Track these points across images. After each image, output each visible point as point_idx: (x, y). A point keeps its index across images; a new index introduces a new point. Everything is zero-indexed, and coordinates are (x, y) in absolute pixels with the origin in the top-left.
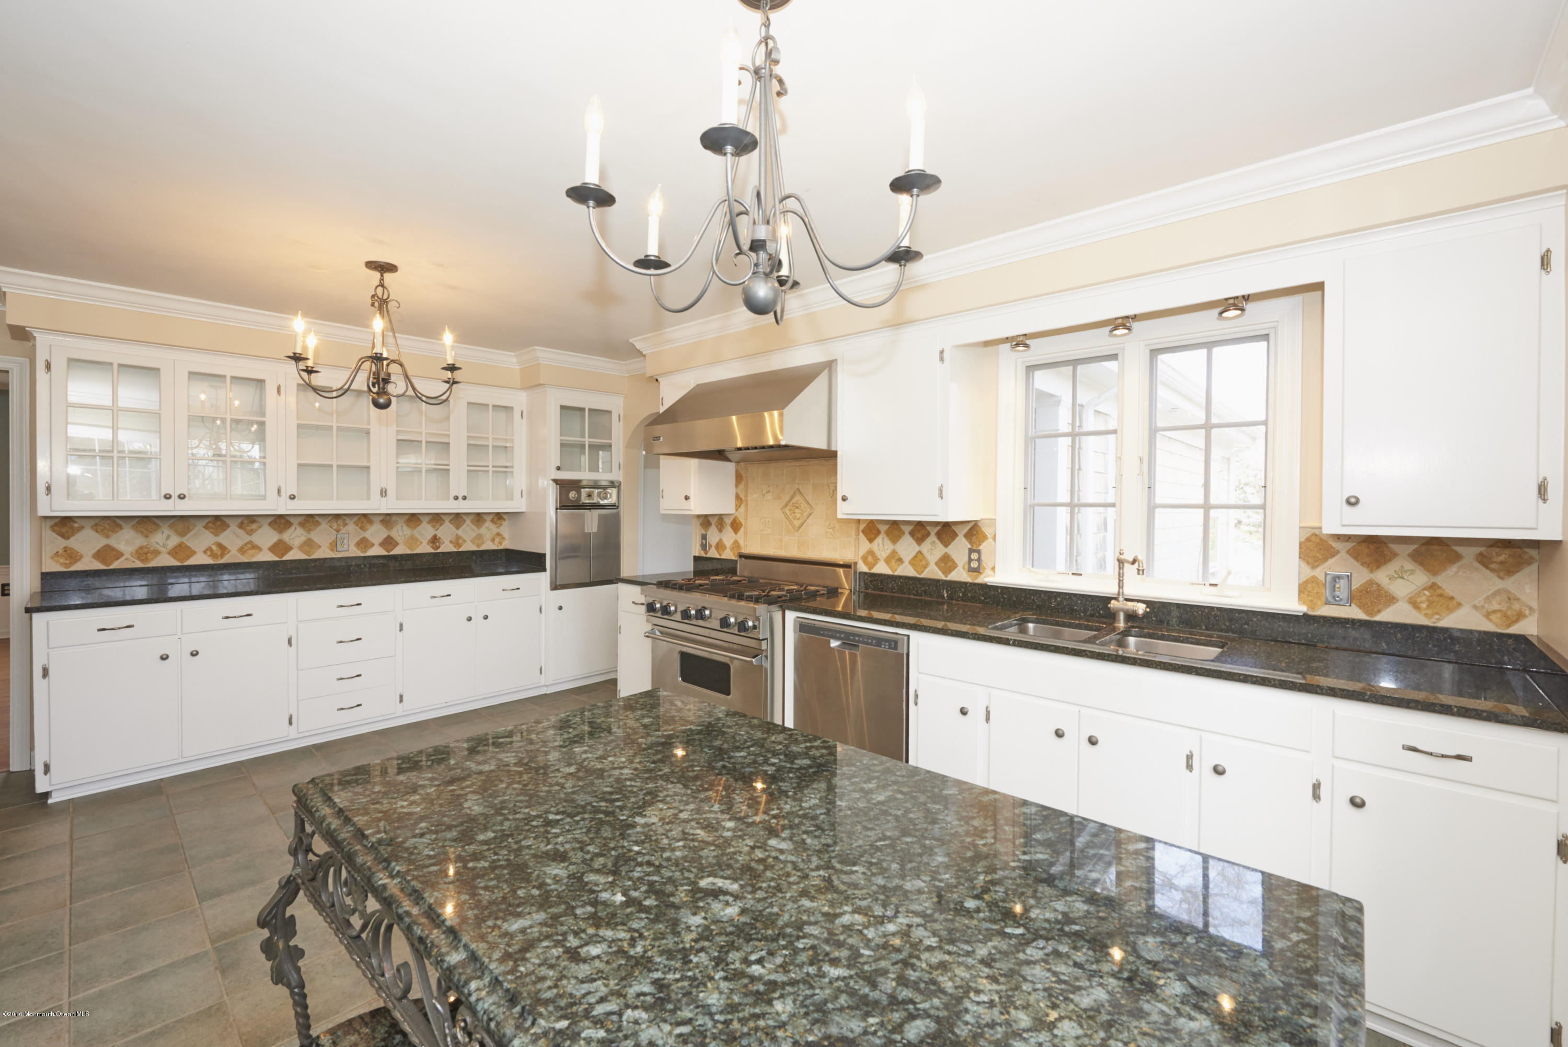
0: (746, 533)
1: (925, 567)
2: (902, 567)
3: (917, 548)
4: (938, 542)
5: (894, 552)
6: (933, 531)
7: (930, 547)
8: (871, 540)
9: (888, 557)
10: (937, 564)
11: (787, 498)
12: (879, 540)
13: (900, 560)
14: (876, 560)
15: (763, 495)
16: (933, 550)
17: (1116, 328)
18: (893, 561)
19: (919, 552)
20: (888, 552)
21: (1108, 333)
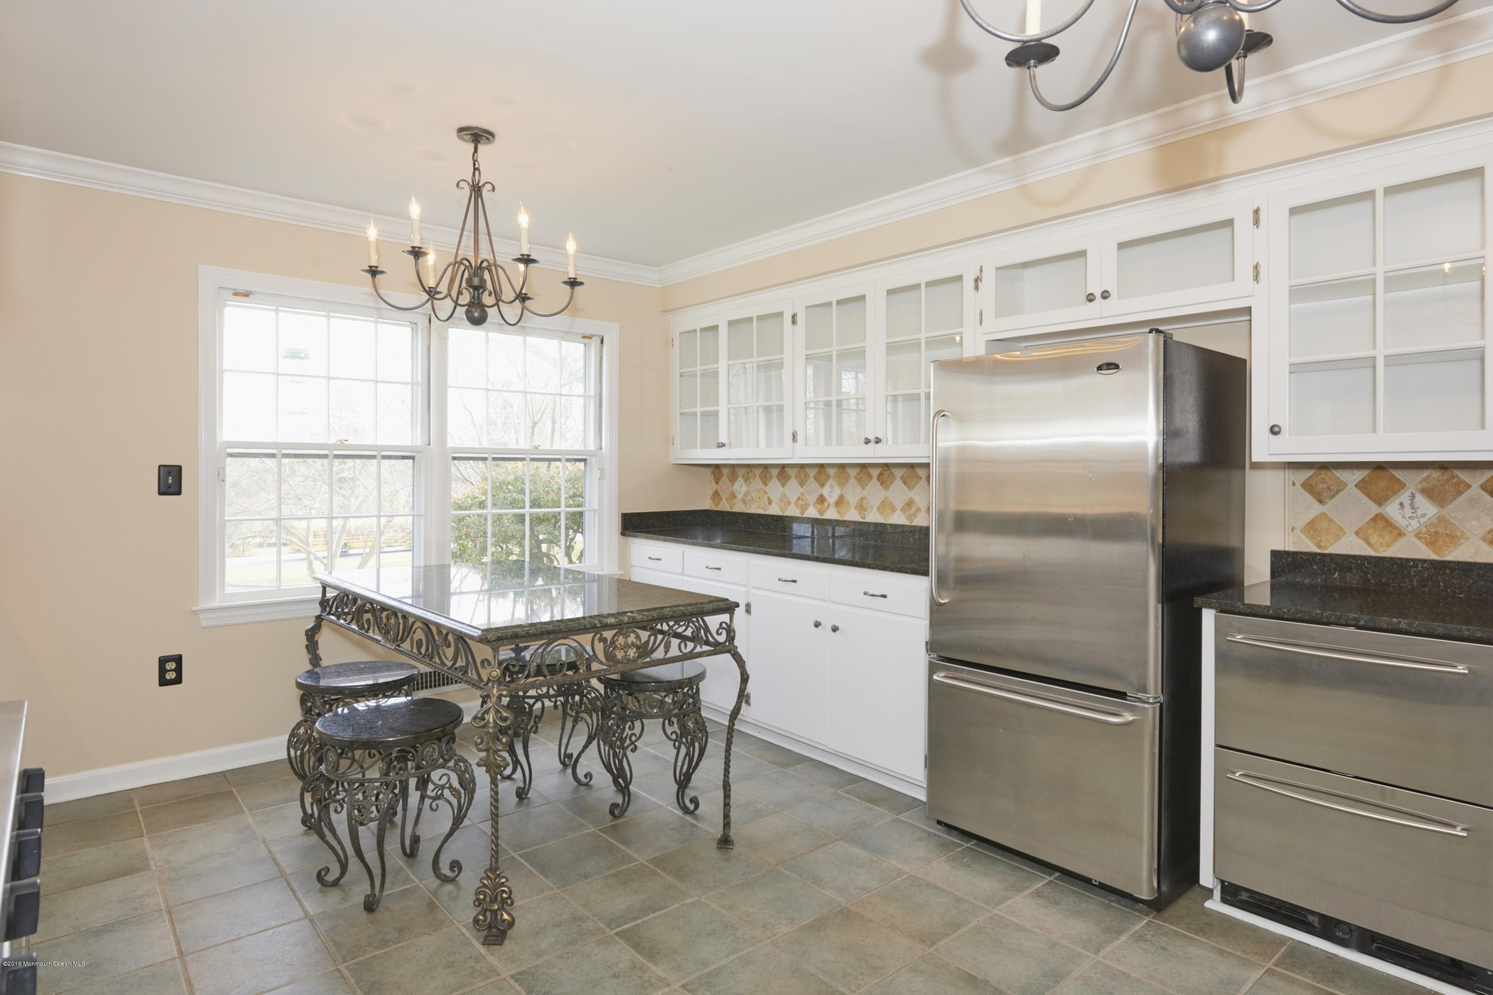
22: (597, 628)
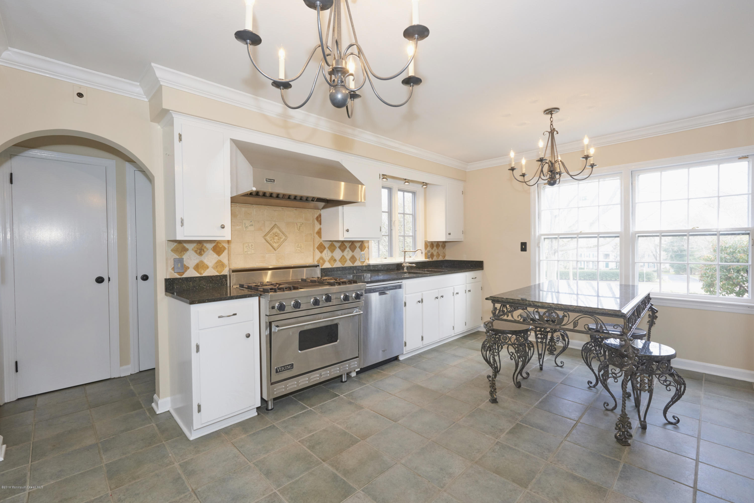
0: (229, 255)
1: (346, 261)
2: (336, 263)
3: (342, 254)
4: (350, 250)
5: (332, 257)
6: (348, 245)
7: (347, 253)
8: (321, 252)
9: (330, 259)
10: (350, 260)
11: (267, 230)
12: (325, 251)
13: (335, 260)
14: (324, 261)
15: (246, 227)
16: (348, 254)
17: (405, 182)
18: (332, 261)
19: (343, 256)
20: (330, 257)
21: (403, 183)
22: (531, 305)
